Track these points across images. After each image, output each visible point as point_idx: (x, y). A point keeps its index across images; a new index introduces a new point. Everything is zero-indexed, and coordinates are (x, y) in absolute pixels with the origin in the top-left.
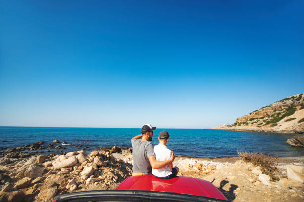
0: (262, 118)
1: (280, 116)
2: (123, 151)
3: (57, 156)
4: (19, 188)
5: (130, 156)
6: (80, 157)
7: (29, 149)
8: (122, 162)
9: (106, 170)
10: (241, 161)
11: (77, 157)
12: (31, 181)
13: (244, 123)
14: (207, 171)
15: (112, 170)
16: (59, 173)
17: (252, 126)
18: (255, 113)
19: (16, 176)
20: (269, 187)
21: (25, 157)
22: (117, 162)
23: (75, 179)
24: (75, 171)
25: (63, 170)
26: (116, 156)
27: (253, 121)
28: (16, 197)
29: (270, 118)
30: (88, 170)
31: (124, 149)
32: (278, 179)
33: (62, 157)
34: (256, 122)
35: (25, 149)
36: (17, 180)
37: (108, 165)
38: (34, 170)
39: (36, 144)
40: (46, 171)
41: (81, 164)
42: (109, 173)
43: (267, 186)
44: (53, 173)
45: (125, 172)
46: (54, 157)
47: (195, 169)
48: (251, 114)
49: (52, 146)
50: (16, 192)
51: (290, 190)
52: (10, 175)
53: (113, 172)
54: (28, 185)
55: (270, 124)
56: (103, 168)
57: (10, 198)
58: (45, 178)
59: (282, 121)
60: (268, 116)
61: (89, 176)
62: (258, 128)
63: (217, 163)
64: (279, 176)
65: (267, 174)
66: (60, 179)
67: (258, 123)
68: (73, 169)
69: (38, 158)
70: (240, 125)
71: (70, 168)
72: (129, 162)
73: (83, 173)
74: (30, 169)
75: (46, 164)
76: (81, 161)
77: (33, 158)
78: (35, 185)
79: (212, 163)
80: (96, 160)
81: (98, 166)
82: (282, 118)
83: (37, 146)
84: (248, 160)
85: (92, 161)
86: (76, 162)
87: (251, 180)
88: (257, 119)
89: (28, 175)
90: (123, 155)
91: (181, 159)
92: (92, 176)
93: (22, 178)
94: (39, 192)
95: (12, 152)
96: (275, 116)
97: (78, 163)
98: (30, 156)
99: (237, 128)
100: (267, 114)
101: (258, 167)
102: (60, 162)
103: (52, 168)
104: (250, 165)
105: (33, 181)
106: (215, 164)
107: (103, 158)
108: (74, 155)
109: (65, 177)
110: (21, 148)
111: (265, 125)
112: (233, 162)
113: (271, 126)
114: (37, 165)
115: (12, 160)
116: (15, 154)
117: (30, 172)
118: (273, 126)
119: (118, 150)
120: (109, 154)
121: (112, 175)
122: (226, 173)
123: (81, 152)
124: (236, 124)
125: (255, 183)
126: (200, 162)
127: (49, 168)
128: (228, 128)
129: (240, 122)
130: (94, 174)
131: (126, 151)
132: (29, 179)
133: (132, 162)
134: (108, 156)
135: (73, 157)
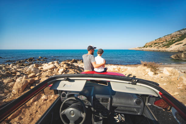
0: (162, 43)
1: (174, 41)
2: (78, 62)
3: (44, 64)
4: (31, 77)
5: (82, 64)
6: (56, 64)
7: (28, 62)
8: (78, 67)
9: (70, 70)
10: (141, 66)
11: (54, 64)
12: (35, 75)
13: (149, 46)
14: (122, 71)
15: (74, 70)
16: (47, 71)
17: (154, 48)
18: (158, 39)
19: (27, 73)
20: (152, 77)
21: (27, 65)
22: (75, 67)
23: (56, 74)
24: (55, 70)
25: (49, 70)
26: (75, 64)
27: (155, 45)
28: (31, 81)
29: (167, 43)
30: (61, 70)
31: (79, 61)
32: (157, 74)
33: (46, 64)
34: (157, 45)
35: (25, 62)
36: (28, 75)
37: (71, 68)
38: (35, 70)
39: (30, 59)
40: (41, 71)
41: (57, 68)
42: (72, 71)
43: (151, 76)
44: (45, 72)
45: (81, 71)
46: (43, 65)
47: (116, 70)
48: (156, 40)
49: (39, 60)
50: (30, 79)
51: (162, 78)
52: (24, 72)
53: (74, 71)
54: (34, 76)
55: (165, 47)
56: (69, 69)
57: (29, 81)
58: (41, 74)
59: (174, 44)
60: (166, 41)
61: (63, 73)
62: (157, 49)
63: (128, 67)
64: (158, 73)
65: (153, 71)
66: (49, 74)
67: (158, 46)
68: (54, 70)
69: (34, 65)
70: (147, 47)
71: (52, 69)
72: (82, 67)
73: (59, 71)
74: (32, 70)
75: (39, 68)
76: (57, 66)
77: (31, 65)
78: (38, 76)
79: (125, 67)
80: (65, 66)
81: (66, 69)
82: (174, 43)
83: (31, 60)
84: (145, 65)
85: (63, 66)
86: (55, 67)
87: (144, 74)
88: (159, 43)
89: (32, 72)
90: (78, 63)
91: (110, 65)
92: (64, 73)
93: (30, 74)
94: (41, 79)
95: (19, 63)
96: (171, 41)
97: (56, 67)
98: (29, 65)
99: (145, 49)
100: (166, 40)
101: (150, 69)
102: (47, 66)
103: (43, 69)
104: (145, 67)
105: (36, 75)
106: (127, 68)
107: (68, 65)
108: (53, 63)
109: (51, 73)
110: (23, 61)
111: (163, 47)
112: (137, 67)
113: (165, 48)
114: (35, 68)
115: (21, 67)
116: (22, 64)
117: (33, 71)
118: (167, 48)
119: (76, 61)
120: (71, 63)
121: (74, 72)
122: (132, 71)
123: (55, 62)
124: (144, 47)
125: (145, 76)
126: (119, 67)
127: (42, 70)
128: (139, 49)
129: (147, 45)
130: (65, 72)
131: (80, 62)
132: (34, 74)
133: (84, 67)
134: (70, 64)
135: (52, 64)
